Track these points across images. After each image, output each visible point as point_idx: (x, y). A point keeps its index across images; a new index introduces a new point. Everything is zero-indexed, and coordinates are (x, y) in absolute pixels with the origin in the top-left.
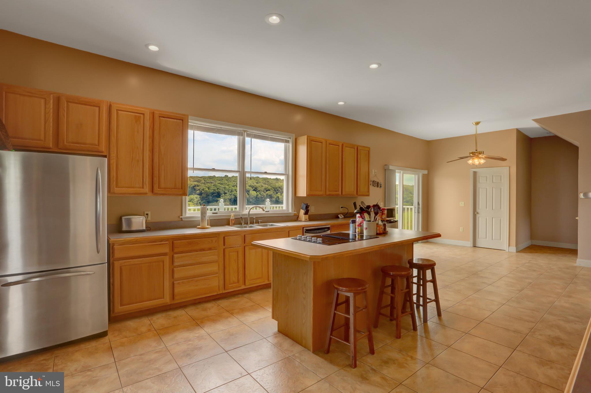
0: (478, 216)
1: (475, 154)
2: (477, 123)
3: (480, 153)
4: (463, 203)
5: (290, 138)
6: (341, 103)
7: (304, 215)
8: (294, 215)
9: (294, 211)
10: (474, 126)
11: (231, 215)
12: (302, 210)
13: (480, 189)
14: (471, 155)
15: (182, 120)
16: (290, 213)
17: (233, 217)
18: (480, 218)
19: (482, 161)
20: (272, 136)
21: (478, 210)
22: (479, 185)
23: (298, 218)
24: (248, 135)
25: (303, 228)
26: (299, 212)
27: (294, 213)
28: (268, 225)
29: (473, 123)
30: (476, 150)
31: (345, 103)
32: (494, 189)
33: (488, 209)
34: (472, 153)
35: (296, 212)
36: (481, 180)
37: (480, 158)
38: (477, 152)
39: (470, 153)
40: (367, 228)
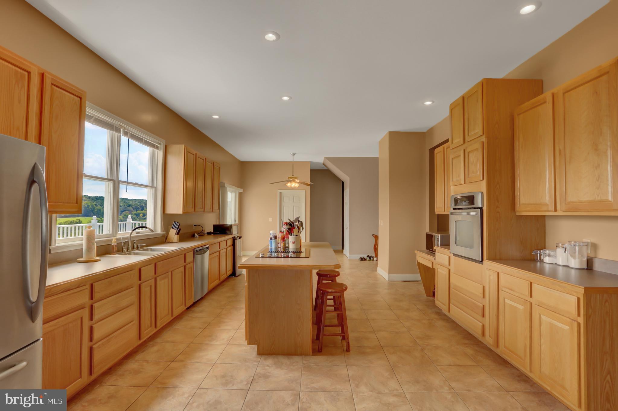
1: (292, 179)
2: (294, 154)
3: (296, 178)
4: (272, 219)
5: (160, 144)
6: (216, 117)
7: (176, 236)
8: (163, 236)
9: (163, 232)
10: (291, 156)
11: (112, 240)
12: (174, 230)
13: (284, 207)
14: (290, 179)
15: (81, 98)
16: (158, 234)
17: (115, 242)
19: (297, 185)
20: (146, 139)
22: (284, 204)
23: (166, 239)
24: (126, 134)
25: (194, 250)
26: (168, 232)
27: (163, 234)
28: (149, 250)
29: (291, 154)
30: (293, 176)
31: (220, 117)
32: (294, 207)
34: (291, 178)
35: (165, 232)
36: (285, 199)
37: (296, 182)
38: (294, 178)
39: (289, 178)
40: (295, 242)
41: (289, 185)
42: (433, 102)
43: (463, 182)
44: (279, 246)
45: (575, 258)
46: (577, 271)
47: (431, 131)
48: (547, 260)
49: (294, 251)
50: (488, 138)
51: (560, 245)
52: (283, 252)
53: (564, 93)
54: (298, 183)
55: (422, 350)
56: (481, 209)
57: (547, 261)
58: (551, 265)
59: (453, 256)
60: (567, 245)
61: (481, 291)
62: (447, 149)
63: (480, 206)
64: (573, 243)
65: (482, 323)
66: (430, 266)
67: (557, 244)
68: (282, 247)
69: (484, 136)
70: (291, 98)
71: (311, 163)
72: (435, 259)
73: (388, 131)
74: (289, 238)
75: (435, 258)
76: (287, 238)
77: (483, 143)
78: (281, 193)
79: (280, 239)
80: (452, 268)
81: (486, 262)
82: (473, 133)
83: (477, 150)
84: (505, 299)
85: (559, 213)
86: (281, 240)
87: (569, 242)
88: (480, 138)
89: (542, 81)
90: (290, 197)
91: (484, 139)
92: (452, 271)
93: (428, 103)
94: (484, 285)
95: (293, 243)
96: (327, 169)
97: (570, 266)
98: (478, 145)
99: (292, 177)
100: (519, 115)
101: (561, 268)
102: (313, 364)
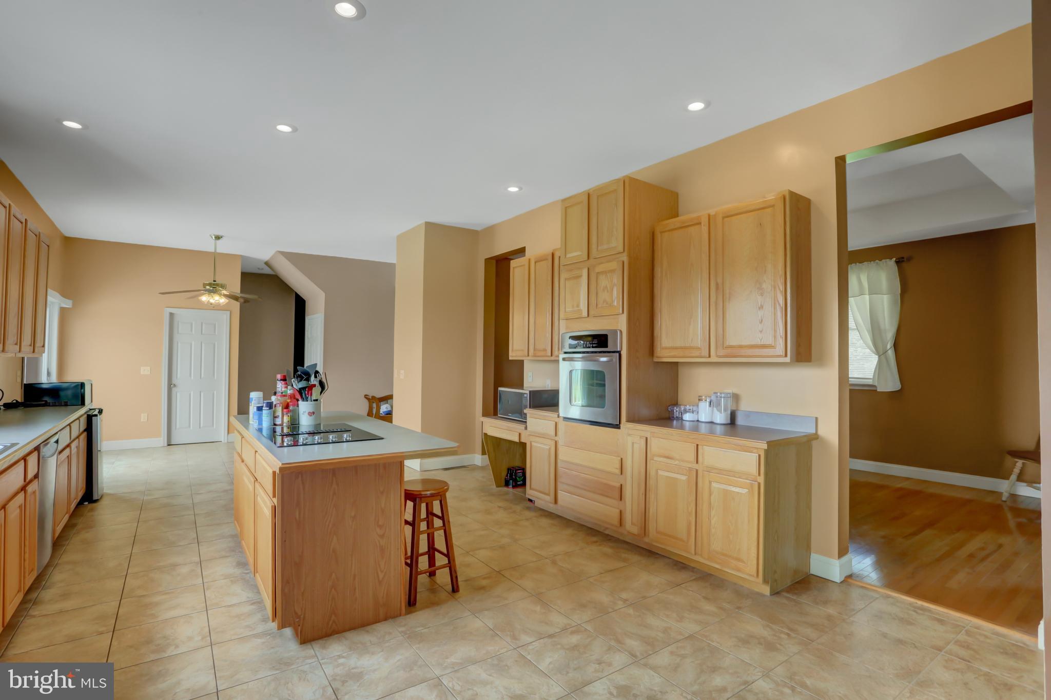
0: (174, 390)
1: (214, 287)
2: (218, 238)
3: (223, 286)
4: (149, 368)
10: (213, 241)
13: (179, 344)
18: (178, 394)
21: (174, 381)
22: (177, 337)
29: (211, 236)
30: (214, 281)
32: (203, 345)
33: (192, 378)
34: (210, 285)
36: (181, 329)
37: (220, 295)
38: (217, 285)
39: (205, 285)
40: (314, 413)
41: (204, 298)
42: (521, 189)
43: (585, 314)
44: (278, 421)
45: (720, 411)
46: (723, 427)
47: (490, 231)
48: (687, 417)
49: (311, 429)
50: (630, 256)
51: (703, 397)
52: (287, 435)
53: (723, 218)
54: (225, 296)
55: (554, 563)
56: (619, 352)
57: (687, 419)
58: (691, 423)
59: (563, 420)
60: (713, 398)
61: (618, 465)
62: (535, 262)
63: (619, 350)
64: (719, 394)
65: (618, 509)
66: (516, 439)
67: (700, 396)
68: (285, 425)
69: (626, 254)
70: (295, 130)
71: (243, 258)
72: (526, 428)
73: (421, 222)
74: (300, 405)
75: (526, 426)
76: (294, 405)
77: (623, 262)
78: (171, 315)
79: (281, 408)
80: (561, 439)
81: (625, 425)
82: (605, 247)
83: (612, 271)
84: (658, 471)
85: (714, 359)
86: (282, 410)
87: (715, 393)
88: (618, 256)
89: (677, 195)
90: (194, 323)
91: (625, 258)
92: (560, 443)
93: (513, 189)
94: (622, 457)
95: (311, 414)
96: (274, 273)
97: (715, 422)
98: (614, 265)
99: (214, 284)
100: (662, 232)
101: (703, 425)
102: (419, 627)
